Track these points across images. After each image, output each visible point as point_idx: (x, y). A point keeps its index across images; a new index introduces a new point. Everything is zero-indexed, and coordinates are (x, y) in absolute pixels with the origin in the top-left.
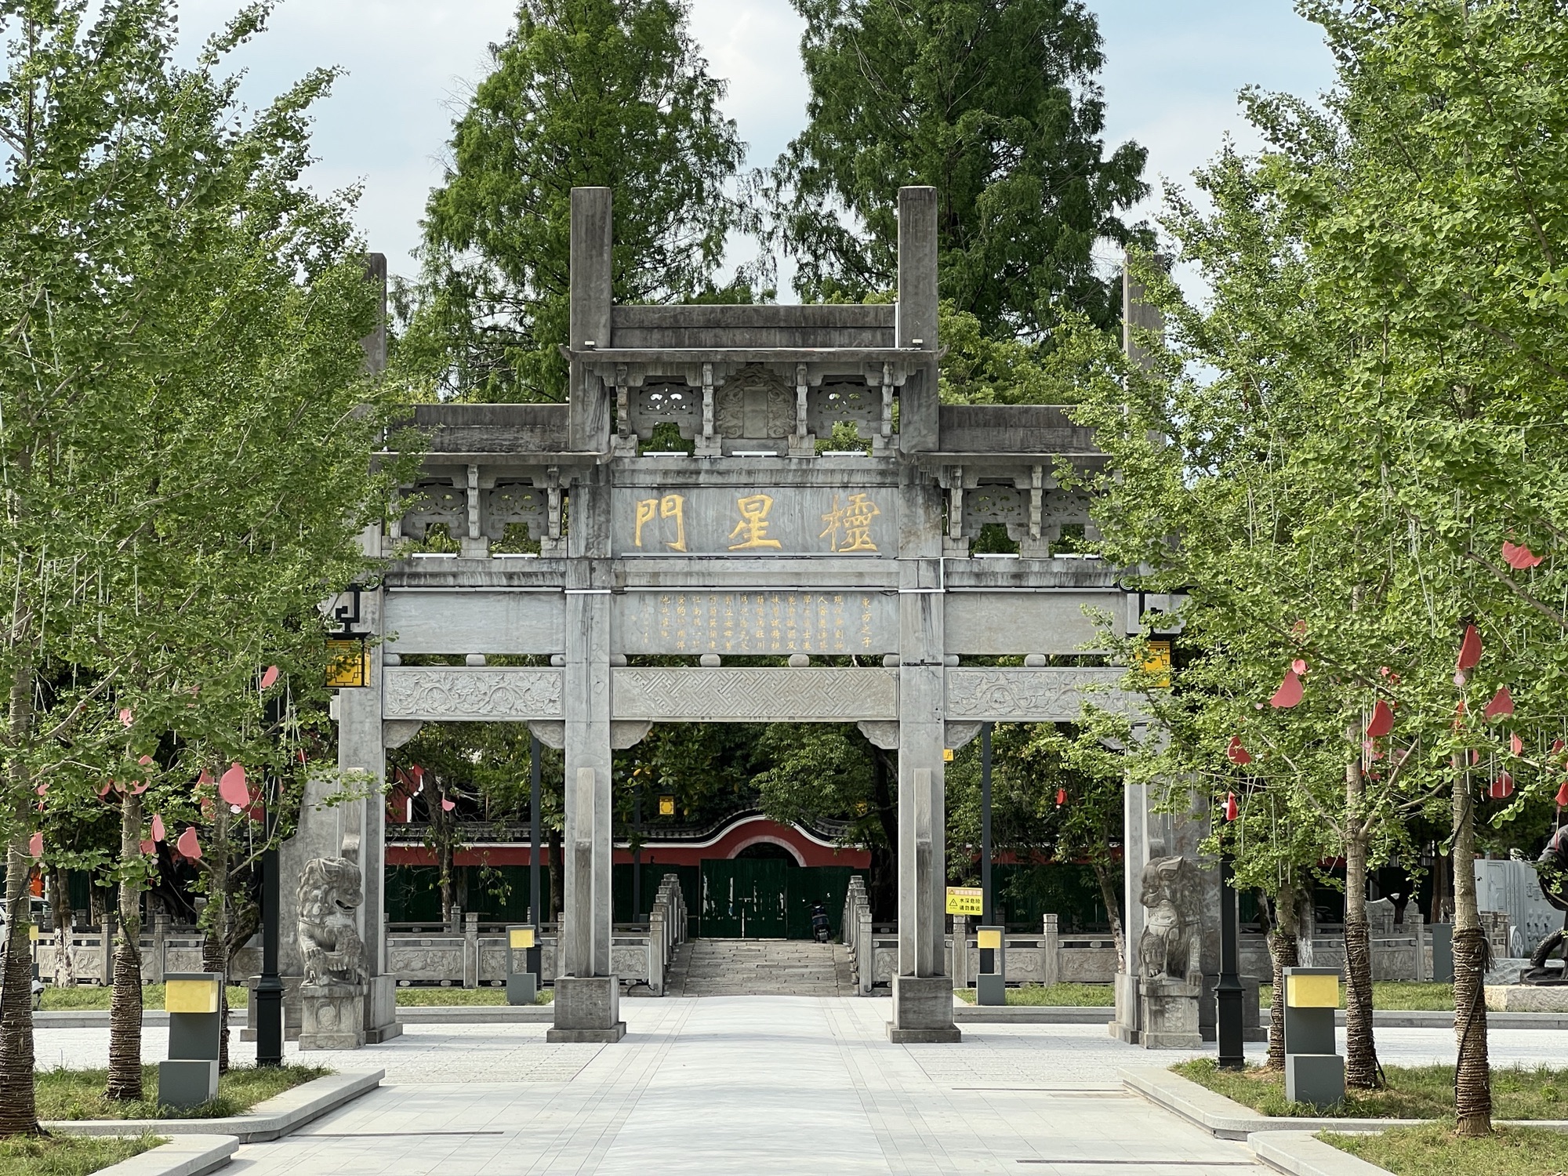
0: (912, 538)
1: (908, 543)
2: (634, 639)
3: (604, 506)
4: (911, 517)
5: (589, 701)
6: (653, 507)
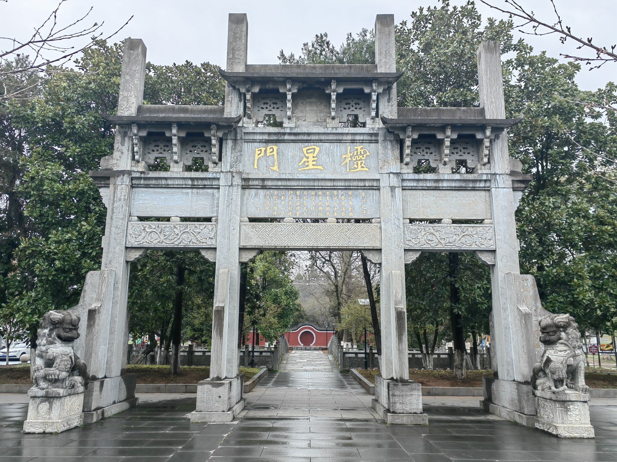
0: (386, 164)
1: (384, 166)
2: (253, 210)
3: (239, 148)
4: (385, 154)
5: (229, 238)
6: (263, 151)
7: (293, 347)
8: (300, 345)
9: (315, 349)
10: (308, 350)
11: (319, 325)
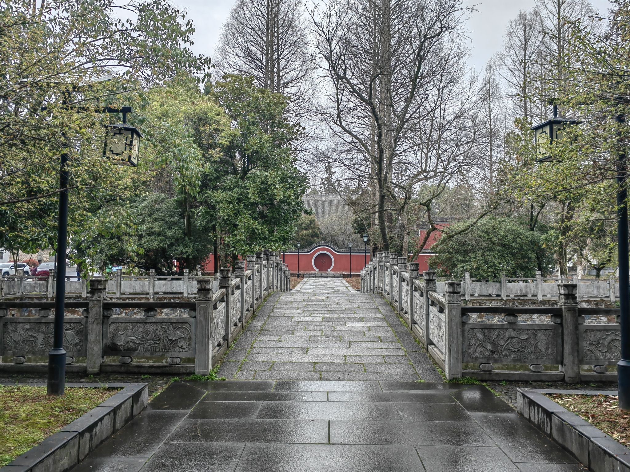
7: (305, 273)
8: (315, 270)
9: (334, 277)
10: (325, 277)
11: (338, 246)
